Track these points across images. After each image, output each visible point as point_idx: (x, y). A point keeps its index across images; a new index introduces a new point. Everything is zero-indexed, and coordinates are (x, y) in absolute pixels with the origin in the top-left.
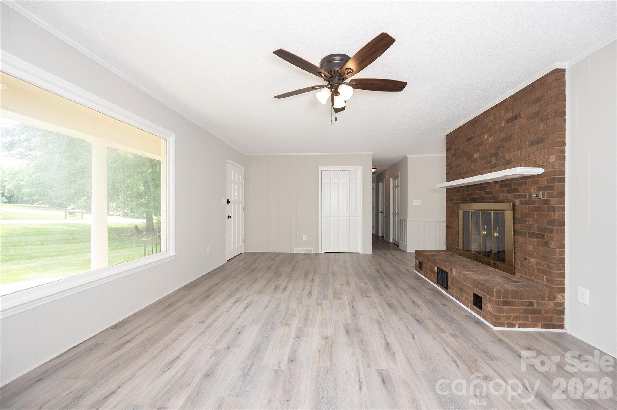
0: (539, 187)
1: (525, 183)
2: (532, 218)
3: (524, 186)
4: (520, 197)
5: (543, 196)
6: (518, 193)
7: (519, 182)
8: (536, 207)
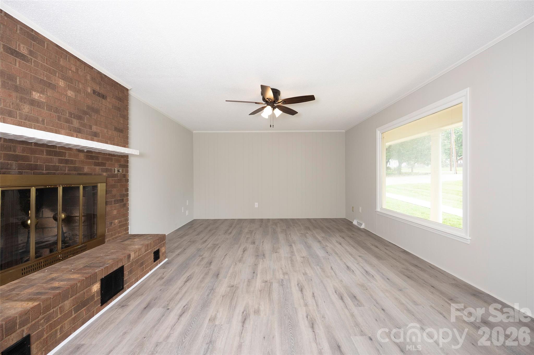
0: (120, 165)
1: (111, 160)
2: (116, 188)
3: (110, 161)
4: (107, 170)
5: (123, 172)
6: (105, 166)
7: (106, 157)
8: (118, 179)
